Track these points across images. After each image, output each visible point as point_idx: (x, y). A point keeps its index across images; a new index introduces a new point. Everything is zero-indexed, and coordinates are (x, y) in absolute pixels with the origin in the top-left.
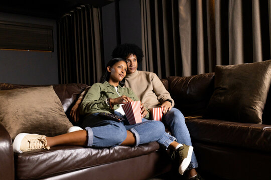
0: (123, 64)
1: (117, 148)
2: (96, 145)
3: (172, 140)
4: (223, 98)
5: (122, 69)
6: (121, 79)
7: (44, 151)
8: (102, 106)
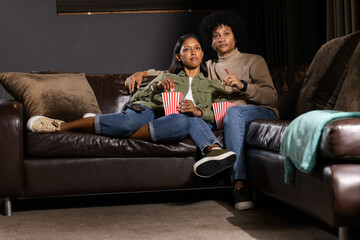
2: (103, 132)
3: (212, 143)
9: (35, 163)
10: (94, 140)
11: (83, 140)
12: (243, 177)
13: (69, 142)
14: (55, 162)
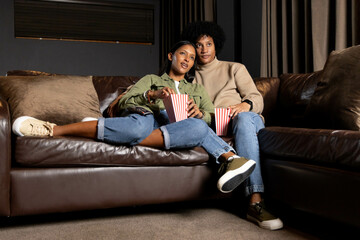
0: (189, 50)
1: (141, 149)
2: (107, 138)
3: (226, 150)
5: (186, 56)
8: (139, 99)
9: (26, 174)
10: (98, 147)
11: (84, 147)
12: (262, 190)
13: (68, 150)
14: (50, 172)
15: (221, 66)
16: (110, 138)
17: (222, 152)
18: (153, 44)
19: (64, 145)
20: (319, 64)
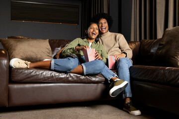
1: (72, 75)
2: (56, 69)
3: (114, 76)
4: (161, 51)
6: (94, 37)
7: (27, 69)
11: (44, 73)
12: (131, 96)
15: (111, 35)
16: (57, 69)
17: (111, 77)
18: (78, 24)
19: (35, 72)
20: (160, 35)
